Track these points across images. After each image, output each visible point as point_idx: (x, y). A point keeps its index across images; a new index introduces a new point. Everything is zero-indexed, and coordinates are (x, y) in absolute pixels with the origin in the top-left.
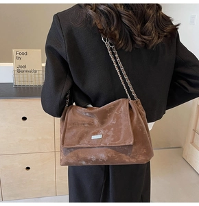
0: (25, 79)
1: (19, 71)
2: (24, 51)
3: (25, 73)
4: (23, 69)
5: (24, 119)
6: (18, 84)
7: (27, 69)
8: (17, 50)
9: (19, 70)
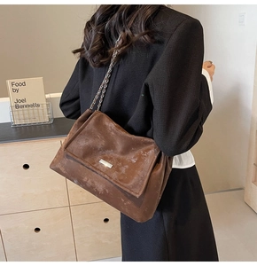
0: (27, 116)
1: (17, 107)
2: (21, 81)
3: (25, 108)
4: (22, 104)
5: (26, 167)
6: (17, 123)
7: (28, 103)
8: (13, 81)
9: (18, 105)
